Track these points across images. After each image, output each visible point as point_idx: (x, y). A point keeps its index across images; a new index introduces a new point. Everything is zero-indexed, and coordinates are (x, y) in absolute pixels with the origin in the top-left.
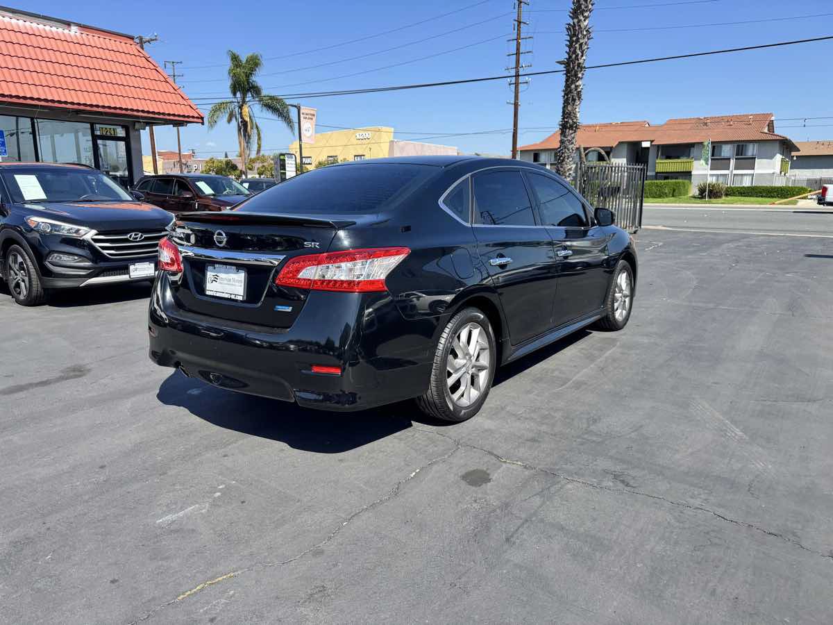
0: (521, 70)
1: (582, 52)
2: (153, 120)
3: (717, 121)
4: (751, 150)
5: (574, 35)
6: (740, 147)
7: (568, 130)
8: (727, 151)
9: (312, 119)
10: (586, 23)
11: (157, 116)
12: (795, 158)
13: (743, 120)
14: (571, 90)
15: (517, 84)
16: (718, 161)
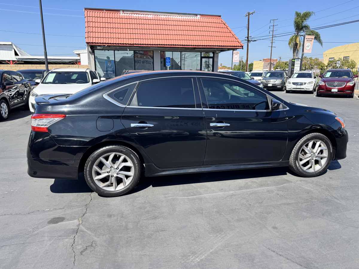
9: (311, 41)
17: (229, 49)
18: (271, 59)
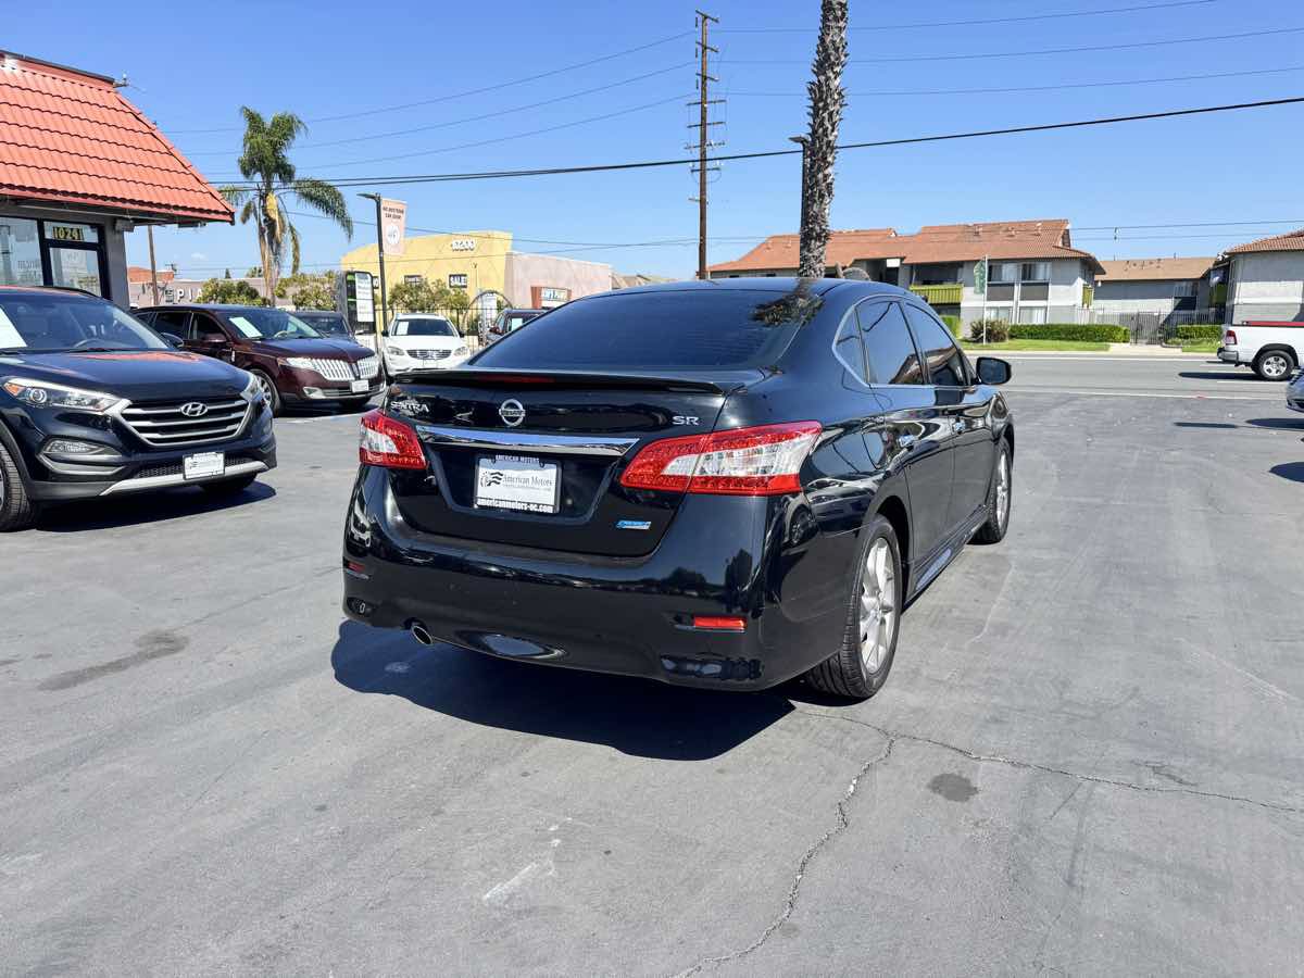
0: (708, 149)
1: (833, 125)
2: (151, 216)
3: (994, 229)
4: (1042, 273)
5: (821, 99)
6: (1027, 268)
7: (813, 242)
8: (1009, 273)
9: (399, 217)
10: (837, 82)
11: (155, 209)
12: (1100, 284)
13: (1026, 227)
14: (817, 182)
15: (703, 171)
16: (998, 289)
17: (171, 219)
18: (153, 272)
